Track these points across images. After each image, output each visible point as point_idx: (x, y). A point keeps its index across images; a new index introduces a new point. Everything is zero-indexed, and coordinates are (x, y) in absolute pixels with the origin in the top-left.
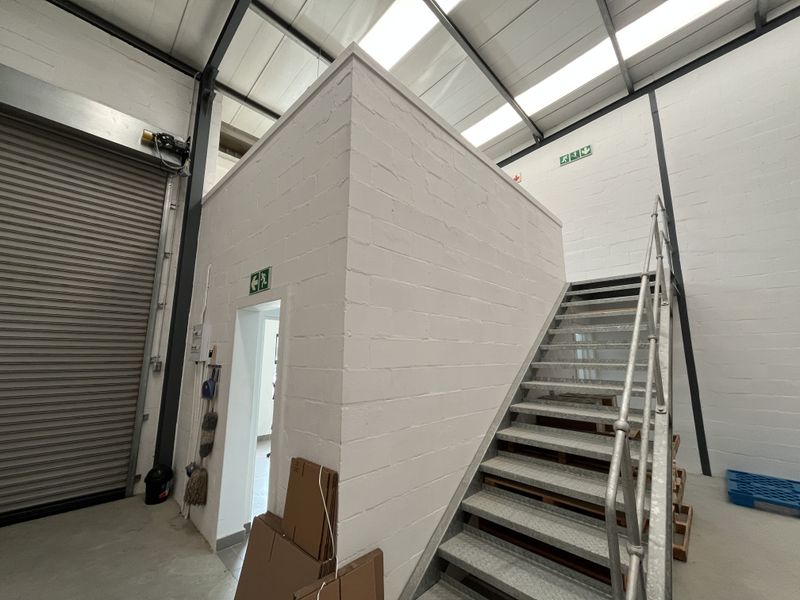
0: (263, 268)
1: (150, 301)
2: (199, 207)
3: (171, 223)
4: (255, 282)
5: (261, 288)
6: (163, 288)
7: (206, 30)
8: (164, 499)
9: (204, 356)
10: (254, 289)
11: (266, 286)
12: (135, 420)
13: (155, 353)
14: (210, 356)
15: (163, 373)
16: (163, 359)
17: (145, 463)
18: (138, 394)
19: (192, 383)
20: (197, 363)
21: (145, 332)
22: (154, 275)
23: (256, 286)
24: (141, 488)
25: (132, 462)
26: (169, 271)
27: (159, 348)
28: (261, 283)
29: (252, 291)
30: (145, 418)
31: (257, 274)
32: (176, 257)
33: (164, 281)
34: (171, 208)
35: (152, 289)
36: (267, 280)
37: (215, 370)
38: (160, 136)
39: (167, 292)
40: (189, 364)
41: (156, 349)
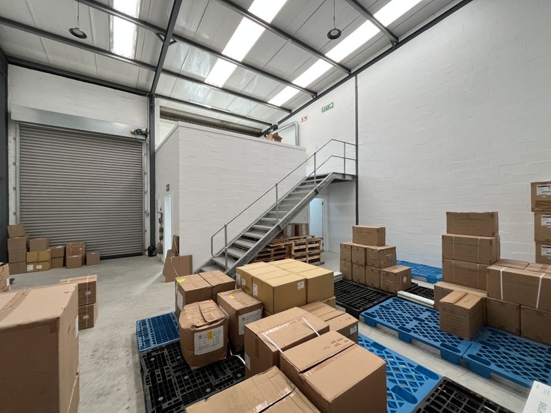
0: (168, 184)
1: (142, 191)
2: (154, 154)
3: (146, 161)
4: (167, 188)
7: (148, 80)
8: (154, 256)
9: (159, 211)
12: (142, 232)
15: (149, 216)
16: (149, 211)
17: (147, 244)
18: (142, 223)
19: (158, 217)
21: (141, 201)
24: (147, 253)
25: (143, 245)
26: (147, 179)
27: (147, 207)
29: (166, 191)
30: (146, 231)
32: (149, 173)
33: (146, 183)
34: (145, 155)
35: (142, 186)
37: (162, 214)
38: (137, 130)
39: (147, 187)
40: (156, 213)
41: (146, 208)
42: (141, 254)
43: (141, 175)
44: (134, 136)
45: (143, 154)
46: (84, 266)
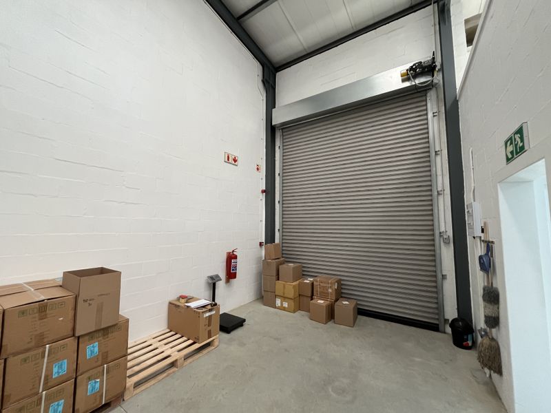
0: (516, 127)
1: (431, 190)
2: (456, 103)
3: (437, 128)
4: (510, 148)
5: (517, 153)
6: (440, 178)
9: (478, 233)
10: (510, 156)
11: (522, 148)
12: (436, 277)
13: (443, 229)
14: (483, 231)
15: (452, 245)
16: (450, 233)
17: (451, 312)
19: (475, 251)
20: (474, 237)
21: (430, 212)
22: (430, 171)
23: (512, 153)
25: (440, 308)
26: (441, 166)
27: (445, 222)
28: (516, 146)
29: (508, 160)
30: (444, 277)
31: (510, 139)
32: (445, 152)
33: (439, 173)
34: (434, 116)
35: (431, 181)
36: (522, 140)
37: (489, 246)
38: (411, 68)
39: (443, 181)
40: (469, 239)
41: (442, 224)
42: (434, 328)
43: (427, 156)
44: (407, 84)
45: (430, 115)
46: (330, 324)
